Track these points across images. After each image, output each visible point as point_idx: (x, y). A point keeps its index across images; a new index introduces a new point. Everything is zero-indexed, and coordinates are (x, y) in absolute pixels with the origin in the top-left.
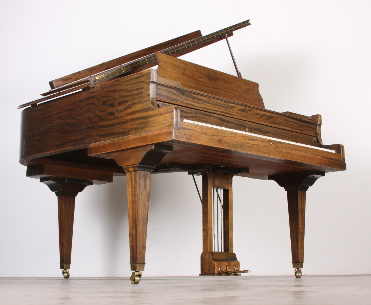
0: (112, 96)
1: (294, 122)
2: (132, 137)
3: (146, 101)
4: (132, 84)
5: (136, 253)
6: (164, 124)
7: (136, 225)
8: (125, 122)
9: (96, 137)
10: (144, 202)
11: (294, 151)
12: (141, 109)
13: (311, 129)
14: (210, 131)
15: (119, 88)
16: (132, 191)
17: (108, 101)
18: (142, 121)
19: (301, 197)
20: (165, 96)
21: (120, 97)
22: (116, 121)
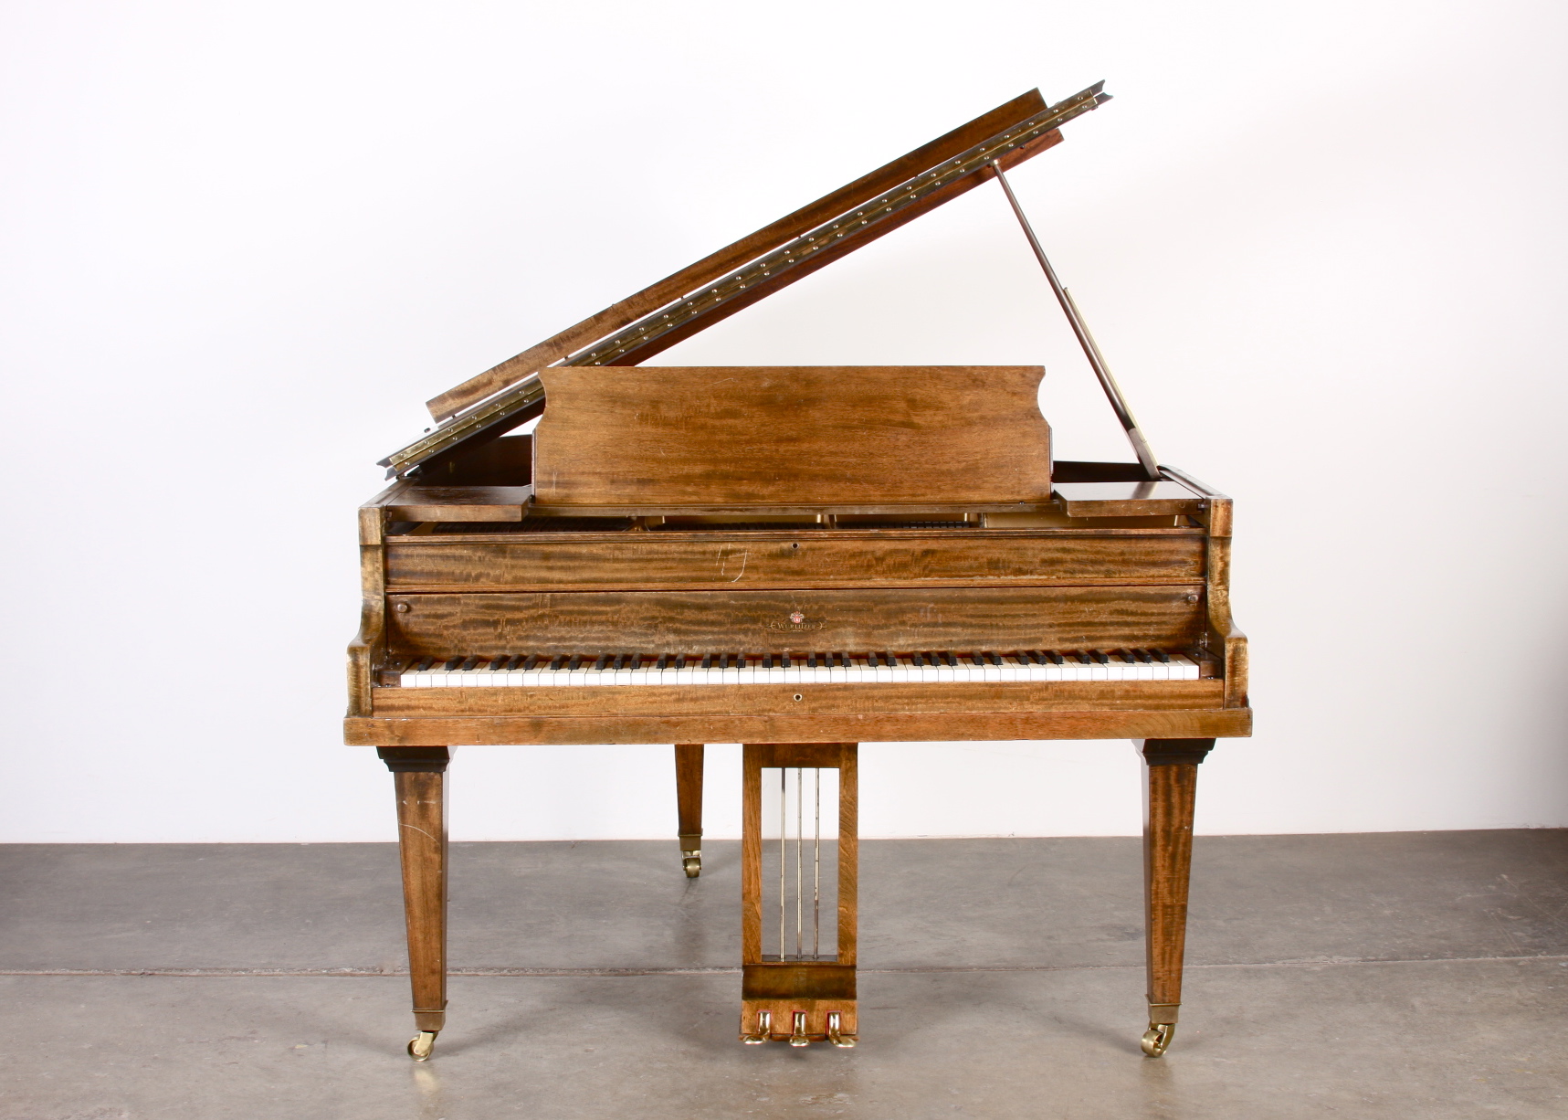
11: (921, 707)
13: (1176, 558)
20: (427, 573)
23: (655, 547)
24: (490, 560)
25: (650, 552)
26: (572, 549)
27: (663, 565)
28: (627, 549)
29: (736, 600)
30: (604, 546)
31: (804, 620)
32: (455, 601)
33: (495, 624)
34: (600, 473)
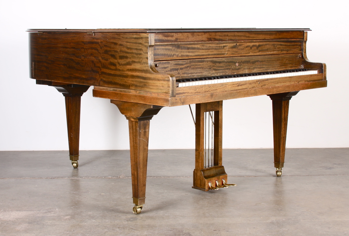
0: (113, 48)
1: (281, 45)
2: (132, 92)
3: (145, 63)
4: (132, 43)
5: (138, 191)
6: (161, 89)
7: (137, 168)
8: (127, 76)
9: (100, 81)
10: (144, 147)
11: (279, 84)
12: (140, 69)
13: (297, 46)
14: (202, 89)
15: (120, 42)
16: (133, 138)
17: (110, 51)
18: (142, 80)
19: (285, 106)
20: (162, 54)
21: (121, 51)
22: (118, 73)
23: (210, 45)
24: (176, 50)
25: (209, 47)
26: (193, 46)
27: (212, 50)
28: (205, 46)
29: (226, 60)
30: (200, 45)
31: (238, 65)
32: (169, 63)
33: (177, 70)
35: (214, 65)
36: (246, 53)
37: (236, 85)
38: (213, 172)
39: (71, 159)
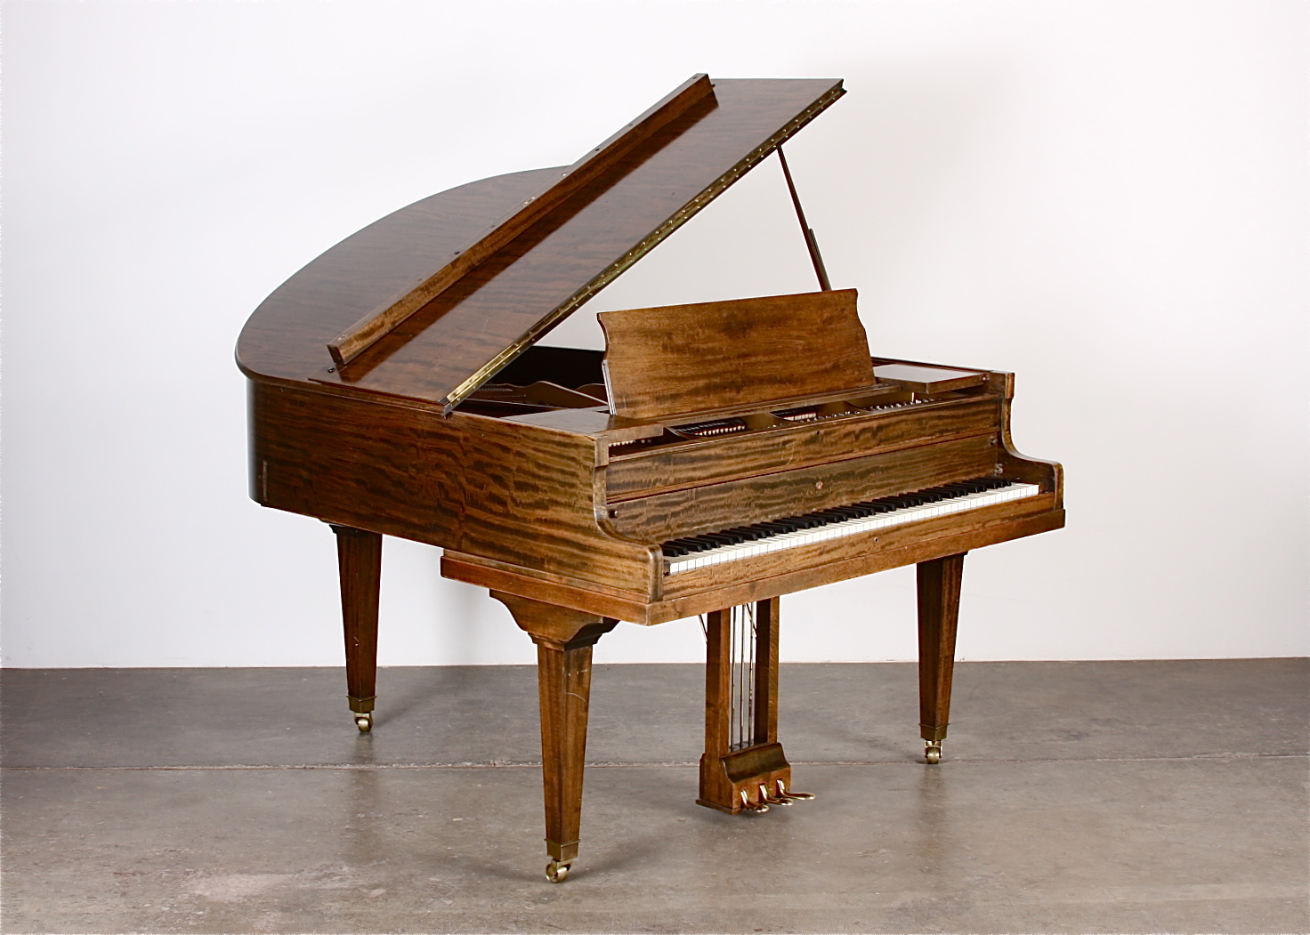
0: (499, 459)
1: (940, 418)
2: (550, 578)
3: (584, 509)
4: (549, 453)
5: (561, 825)
6: (625, 580)
7: (560, 767)
8: (536, 536)
9: (461, 538)
10: (577, 713)
11: (930, 535)
12: (571, 522)
13: (987, 415)
15: (516, 447)
16: (550, 692)
17: (490, 465)
18: (576, 551)
19: (951, 573)
20: (627, 484)
21: (519, 469)
22: (511, 523)
23: (749, 444)
24: (662, 468)
25: (747, 448)
26: (706, 452)
27: (752, 457)
28: (735, 447)
29: (790, 478)
30: (723, 447)
31: (823, 487)
32: (642, 504)
33: (664, 518)
34: (649, 393)
35: (758, 494)
36: (843, 453)
37: (814, 553)
38: (753, 761)
39: (354, 708)
